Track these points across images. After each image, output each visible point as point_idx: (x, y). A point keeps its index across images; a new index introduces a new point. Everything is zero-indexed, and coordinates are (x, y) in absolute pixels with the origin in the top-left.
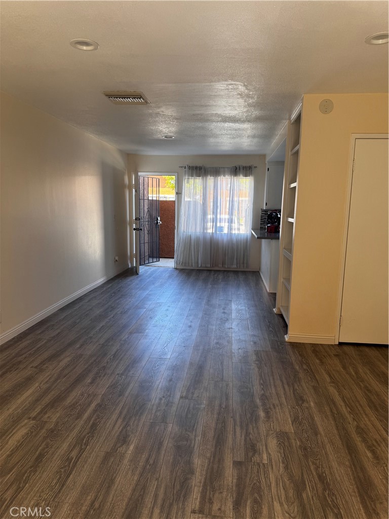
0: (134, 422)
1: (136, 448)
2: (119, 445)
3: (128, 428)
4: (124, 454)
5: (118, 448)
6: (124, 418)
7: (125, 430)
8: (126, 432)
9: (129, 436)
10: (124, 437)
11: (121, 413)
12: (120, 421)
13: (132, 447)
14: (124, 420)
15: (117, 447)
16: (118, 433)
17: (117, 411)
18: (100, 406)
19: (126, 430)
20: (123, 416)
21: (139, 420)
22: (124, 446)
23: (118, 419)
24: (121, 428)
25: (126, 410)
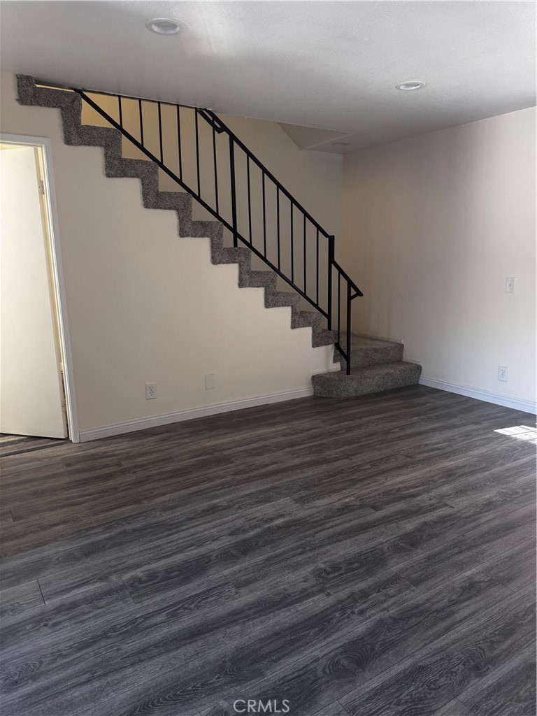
0: (439, 602)
1: (462, 570)
2: (482, 584)
3: (454, 597)
4: (483, 572)
5: (487, 581)
6: (448, 616)
7: (462, 598)
8: (461, 594)
9: (462, 587)
10: (470, 590)
11: (448, 629)
12: (458, 616)
13: (468, 573)
14: (453, 613)
15: (487, 584)
16: (474, 600)
17: (452, 635)
18: (477, 668)
19: (459, 596)
20: (449, 621)
21: (428, 600)
22: (477, 579)
23: (461, 621)
24: (465, 604)
25: (435, 629)
